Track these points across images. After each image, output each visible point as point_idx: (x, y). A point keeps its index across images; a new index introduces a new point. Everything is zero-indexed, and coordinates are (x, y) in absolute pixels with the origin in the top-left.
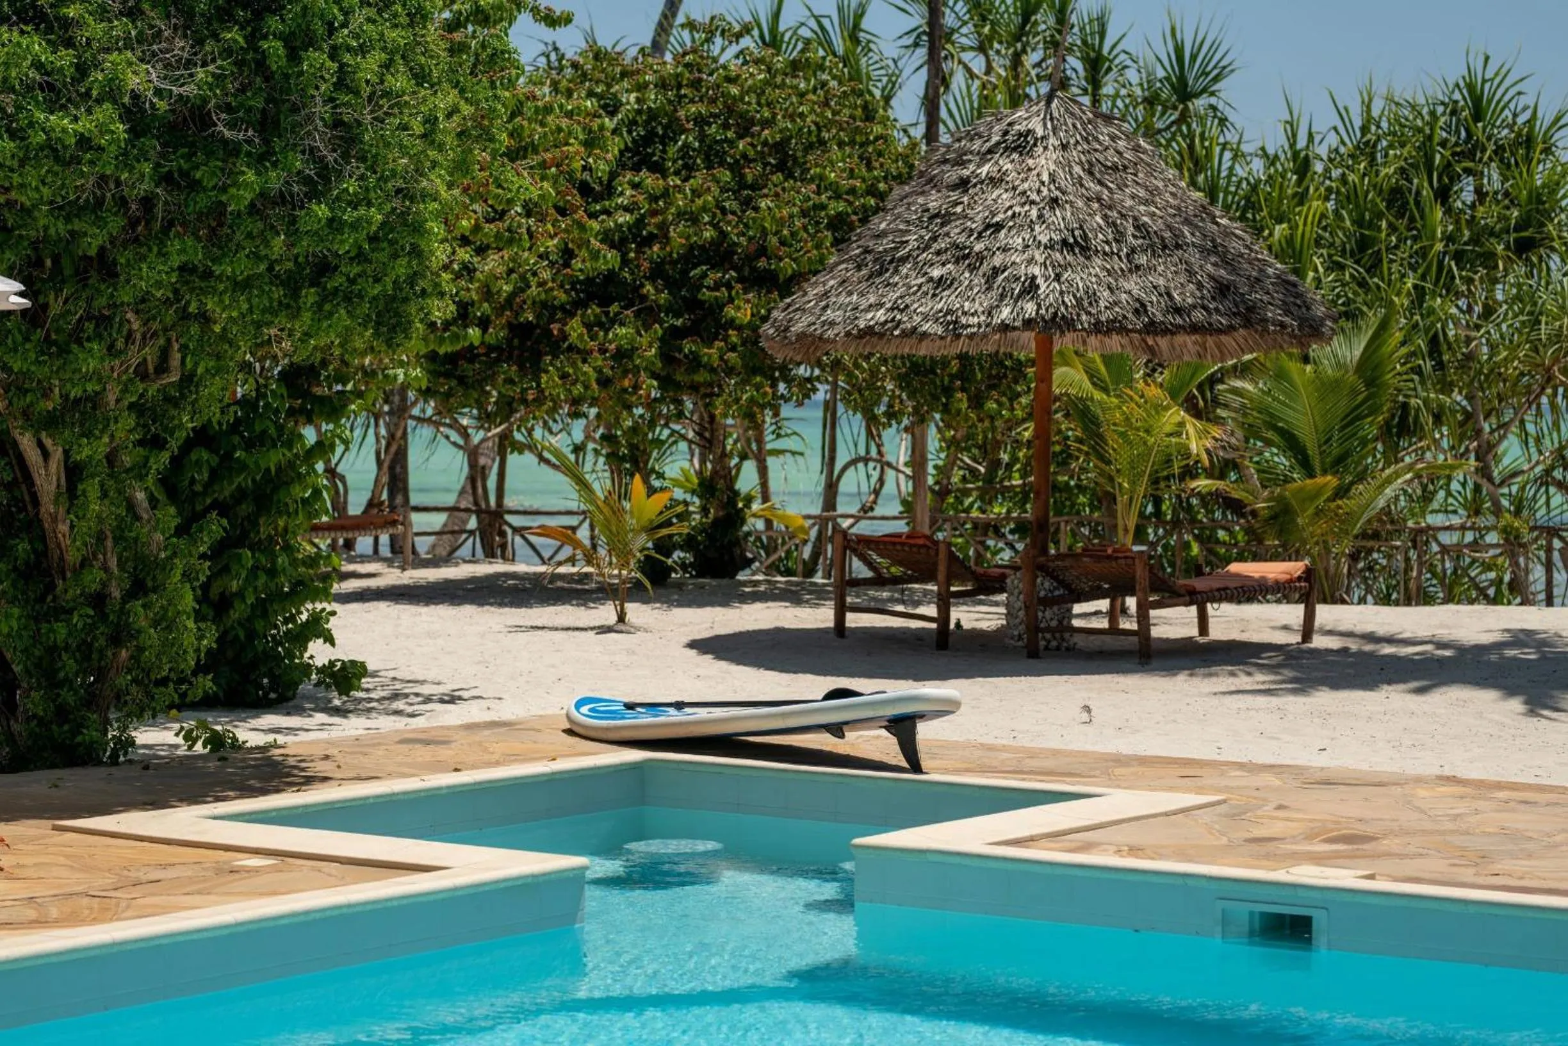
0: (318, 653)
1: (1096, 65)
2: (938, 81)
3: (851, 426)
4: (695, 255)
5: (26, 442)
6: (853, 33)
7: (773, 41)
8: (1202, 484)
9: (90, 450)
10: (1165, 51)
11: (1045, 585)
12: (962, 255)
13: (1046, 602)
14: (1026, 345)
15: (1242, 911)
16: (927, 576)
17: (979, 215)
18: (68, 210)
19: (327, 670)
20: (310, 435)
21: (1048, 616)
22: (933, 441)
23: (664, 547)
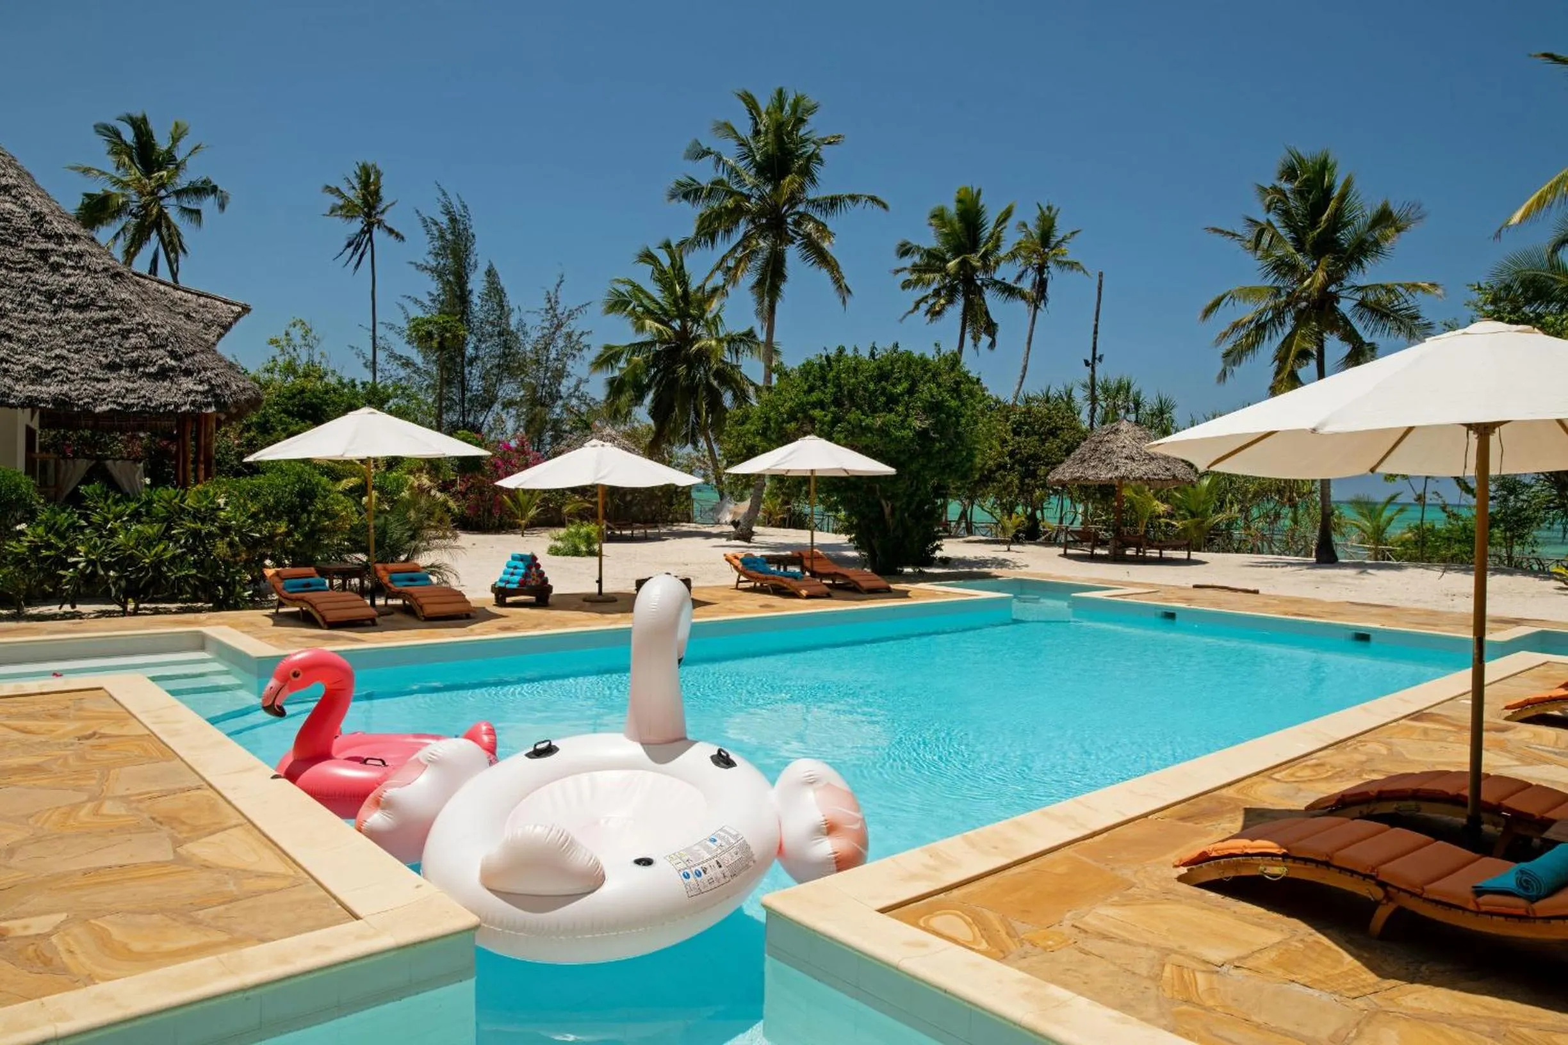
0: (938, 554)
1: (1137, 405)
2: (1093, 410)
3: (1067, 503)
4: (1030, 457)
5: (883, 502)
6: (1069, 397)
7: (1048, 400)
8: (1162, 520)
9: (898, 504)
10: (1157, 401)
11: (1119, 543)
12: (1100, 460)
13: (1120, 548)
14: (1116, 483)
15: (1159, 612)
16: (1088, 541)
17: (1104, 450)
18: (899, 452)
19: (941, 559)
20: (939, 502)
21: (1120, 551)
22: (1090, 506)
23: (1019, 531)
